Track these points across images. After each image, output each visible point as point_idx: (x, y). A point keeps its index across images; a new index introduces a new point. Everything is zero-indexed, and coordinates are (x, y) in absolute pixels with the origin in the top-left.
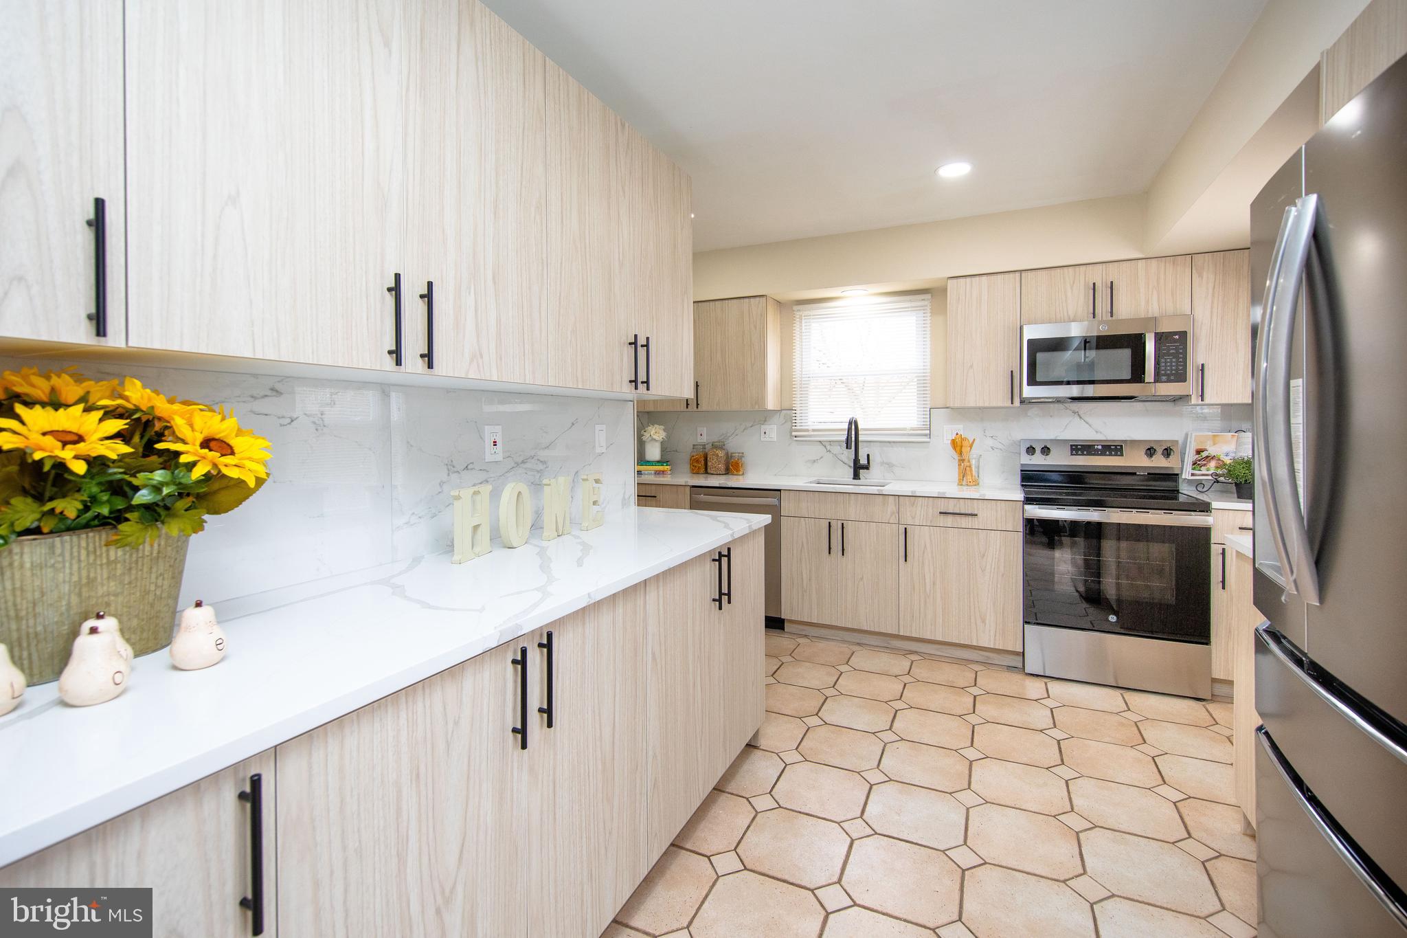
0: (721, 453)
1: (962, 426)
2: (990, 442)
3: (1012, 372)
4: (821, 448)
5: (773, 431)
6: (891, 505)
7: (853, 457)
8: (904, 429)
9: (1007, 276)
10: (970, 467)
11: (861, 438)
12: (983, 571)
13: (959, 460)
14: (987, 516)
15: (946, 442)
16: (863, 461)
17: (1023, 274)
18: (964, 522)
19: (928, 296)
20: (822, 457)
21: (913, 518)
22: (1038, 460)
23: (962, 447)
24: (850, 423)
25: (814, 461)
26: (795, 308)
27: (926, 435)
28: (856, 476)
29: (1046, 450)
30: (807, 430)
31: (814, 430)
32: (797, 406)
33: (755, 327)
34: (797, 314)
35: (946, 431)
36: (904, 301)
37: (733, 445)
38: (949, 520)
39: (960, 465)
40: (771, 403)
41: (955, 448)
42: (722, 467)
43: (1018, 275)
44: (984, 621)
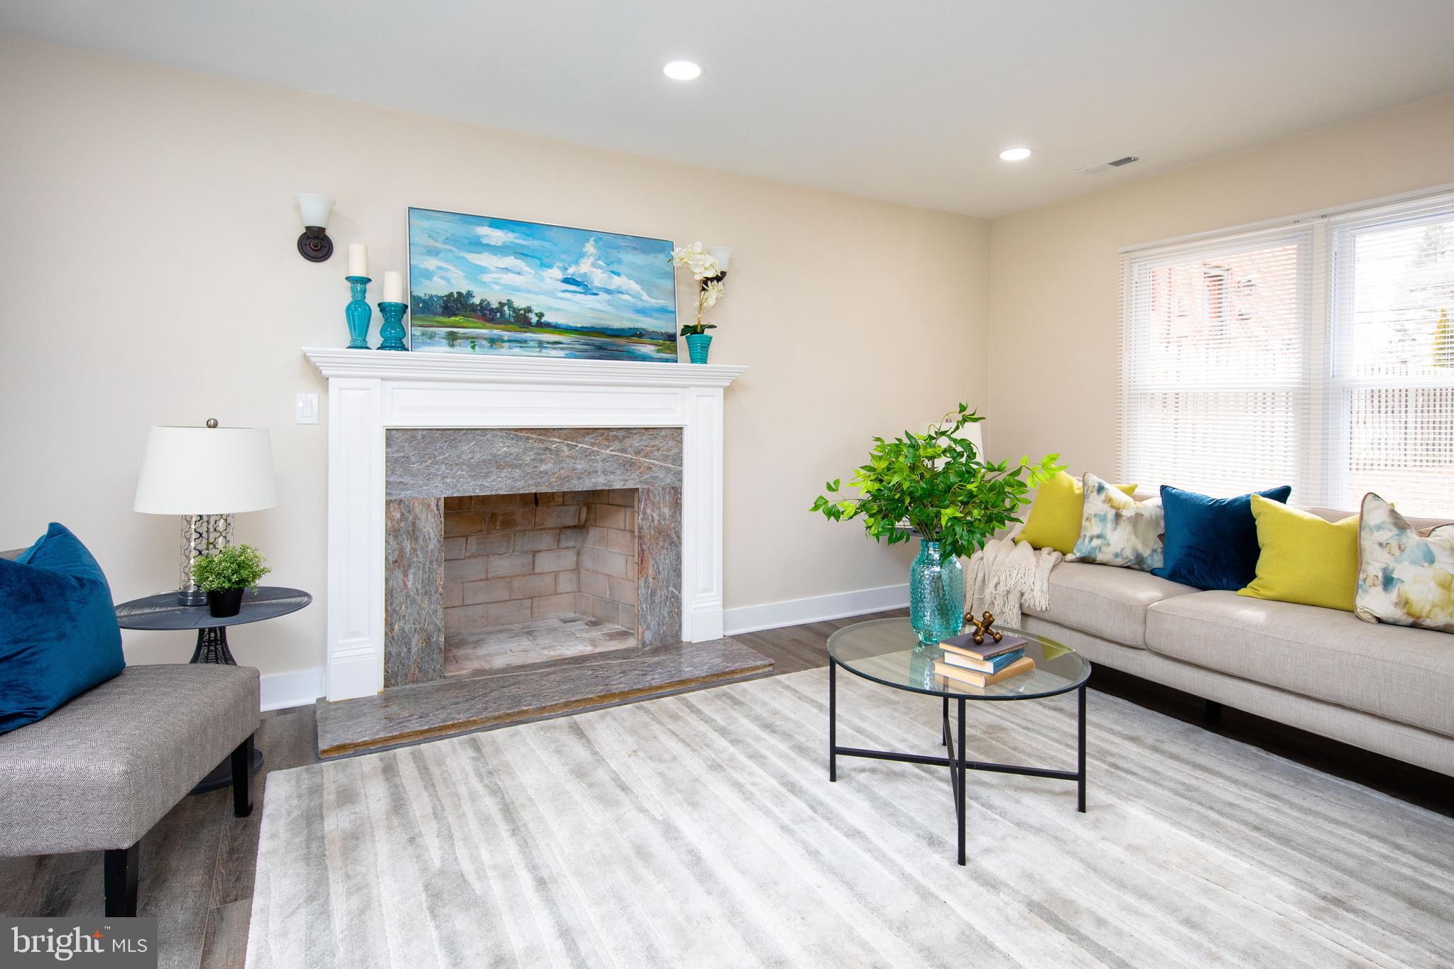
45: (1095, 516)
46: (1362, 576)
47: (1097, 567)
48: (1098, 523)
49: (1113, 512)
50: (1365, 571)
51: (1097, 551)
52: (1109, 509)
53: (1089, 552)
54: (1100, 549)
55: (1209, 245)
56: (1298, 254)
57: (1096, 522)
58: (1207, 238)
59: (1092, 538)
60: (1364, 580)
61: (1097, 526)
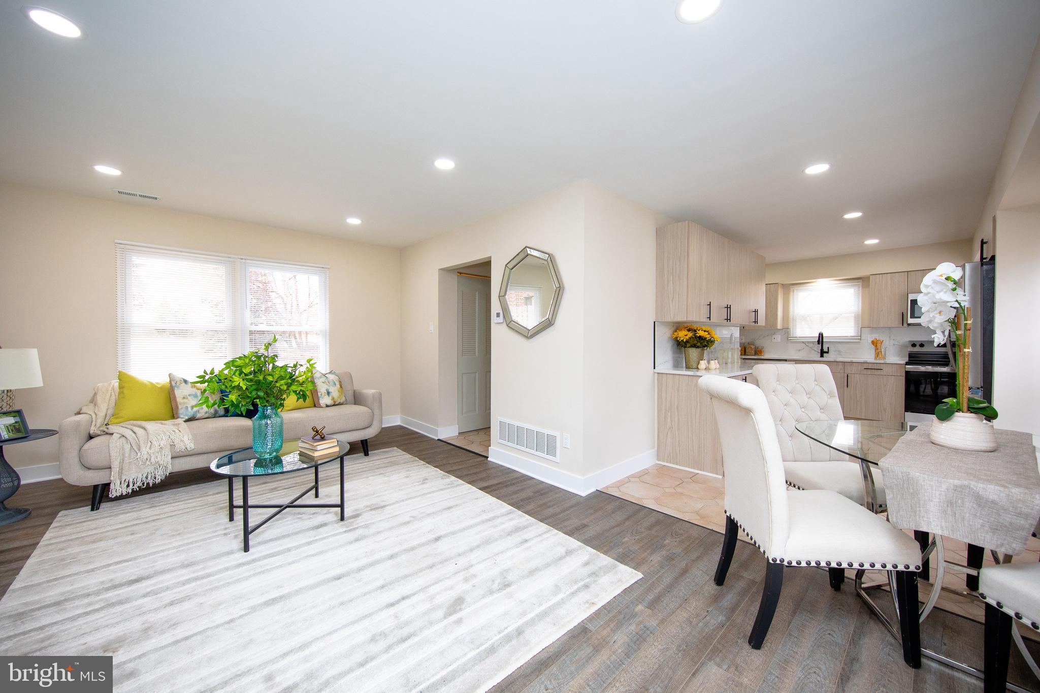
0: (753, 347)
1: (877, 335)
2: (892, 342)
3: (903, 313)
4: (803, 344)
5: (778, 338)
6: (841, 366)
7: (820, 348)
8: (848, 337)
9: (900, 273)
10: (881, 352)
11: (824, 340)
12: (885, 391)
13: (876, 349)
14: (887, 370)
15: (869, 342)
16: (825, 349)
17: (909, 273)
18: (876, 372)
19: (861, 281)
20: (803, 349)
21: (851, 371)
22: (917, 349)
23: (877, 344)
24: (820, 334)
25: (800, 350)
26: (791, 287)
27: (858, 339)
28: (822, 356)
29: (922, 345)
30: (796, 337)
31: (800, 337)
32: (791, 327)
33: (773, 296)
34: (792, 289)
35: (869, 337)
36: (849, 283)
37: (759, 343)
38: (869, 372)
39: (876, 351)
40: (779, 326)
41: (873, 344)
42: (753, 352)
43: (906, 273)
44: (885, 411)
45: (189, 395)
46: (319, 394)
47: (197, 421)
48: (193, 399)
49: (200, 391)
50: (320, 392)
51: (197, 413)
52: (197, 391)
53: (194, 415)
54: (199, 411)
55: (183, 255)
56: (226, 271)
57: (191, 398)
58: (181, 252)
59: (192, 407)
60: (321, 395)
61: (193, 400)
